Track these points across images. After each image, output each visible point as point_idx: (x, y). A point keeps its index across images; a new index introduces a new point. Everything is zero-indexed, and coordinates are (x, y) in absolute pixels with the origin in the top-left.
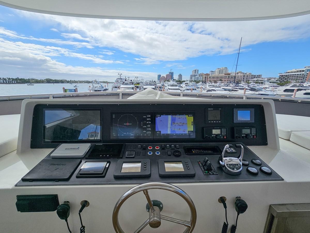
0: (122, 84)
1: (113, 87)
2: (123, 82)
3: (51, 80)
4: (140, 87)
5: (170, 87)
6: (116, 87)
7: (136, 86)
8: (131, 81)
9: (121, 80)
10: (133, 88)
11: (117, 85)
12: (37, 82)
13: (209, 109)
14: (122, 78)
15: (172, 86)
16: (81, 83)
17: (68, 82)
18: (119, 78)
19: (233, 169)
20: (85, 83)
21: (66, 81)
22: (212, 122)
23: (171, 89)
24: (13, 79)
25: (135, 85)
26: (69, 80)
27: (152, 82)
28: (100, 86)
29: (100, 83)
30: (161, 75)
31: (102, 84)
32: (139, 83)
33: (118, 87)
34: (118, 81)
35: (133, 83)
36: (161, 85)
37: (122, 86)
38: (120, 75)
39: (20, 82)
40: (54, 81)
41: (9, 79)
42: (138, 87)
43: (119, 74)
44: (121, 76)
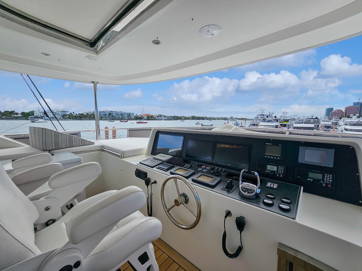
0: (262, 121)
1: (251, 124)
2: (264, 119)
3: (195, 117)
4: (289, 125)
5: (348, 127)
6: (254, 125)
7: (282, 124)
8: (275, 117)
9: (262, 117)
10: (276, 127)
11: (255, 122)
12: (186, 118)
13: (266, 144)
14: (264, 114)
15: (354, 125)
16: (219, 120)
17: (207, 119)
18: (261, 114)
19: (245, 192)
20: (222, 119)
21: (206, 118)
22: (269, 157)
23: (351, 130)
24: (172, 117)
25: (280, 122)
26: (209, 117)
27: (312, 119)
28: (236, 123)
29: (236, 120)
30: (333, 108)
31: (238, 120)
32: (288, 120)
33: (257, 125)
34: (258, 118)
35: (277, 121)
36: (331, 123)
37: (261, 123)
38: (262, 111)
39: (175, 119)
40: (197, 117)
41: (170, 117)
42: (286, 125)
43: (260, 110)
44: (264, 111)
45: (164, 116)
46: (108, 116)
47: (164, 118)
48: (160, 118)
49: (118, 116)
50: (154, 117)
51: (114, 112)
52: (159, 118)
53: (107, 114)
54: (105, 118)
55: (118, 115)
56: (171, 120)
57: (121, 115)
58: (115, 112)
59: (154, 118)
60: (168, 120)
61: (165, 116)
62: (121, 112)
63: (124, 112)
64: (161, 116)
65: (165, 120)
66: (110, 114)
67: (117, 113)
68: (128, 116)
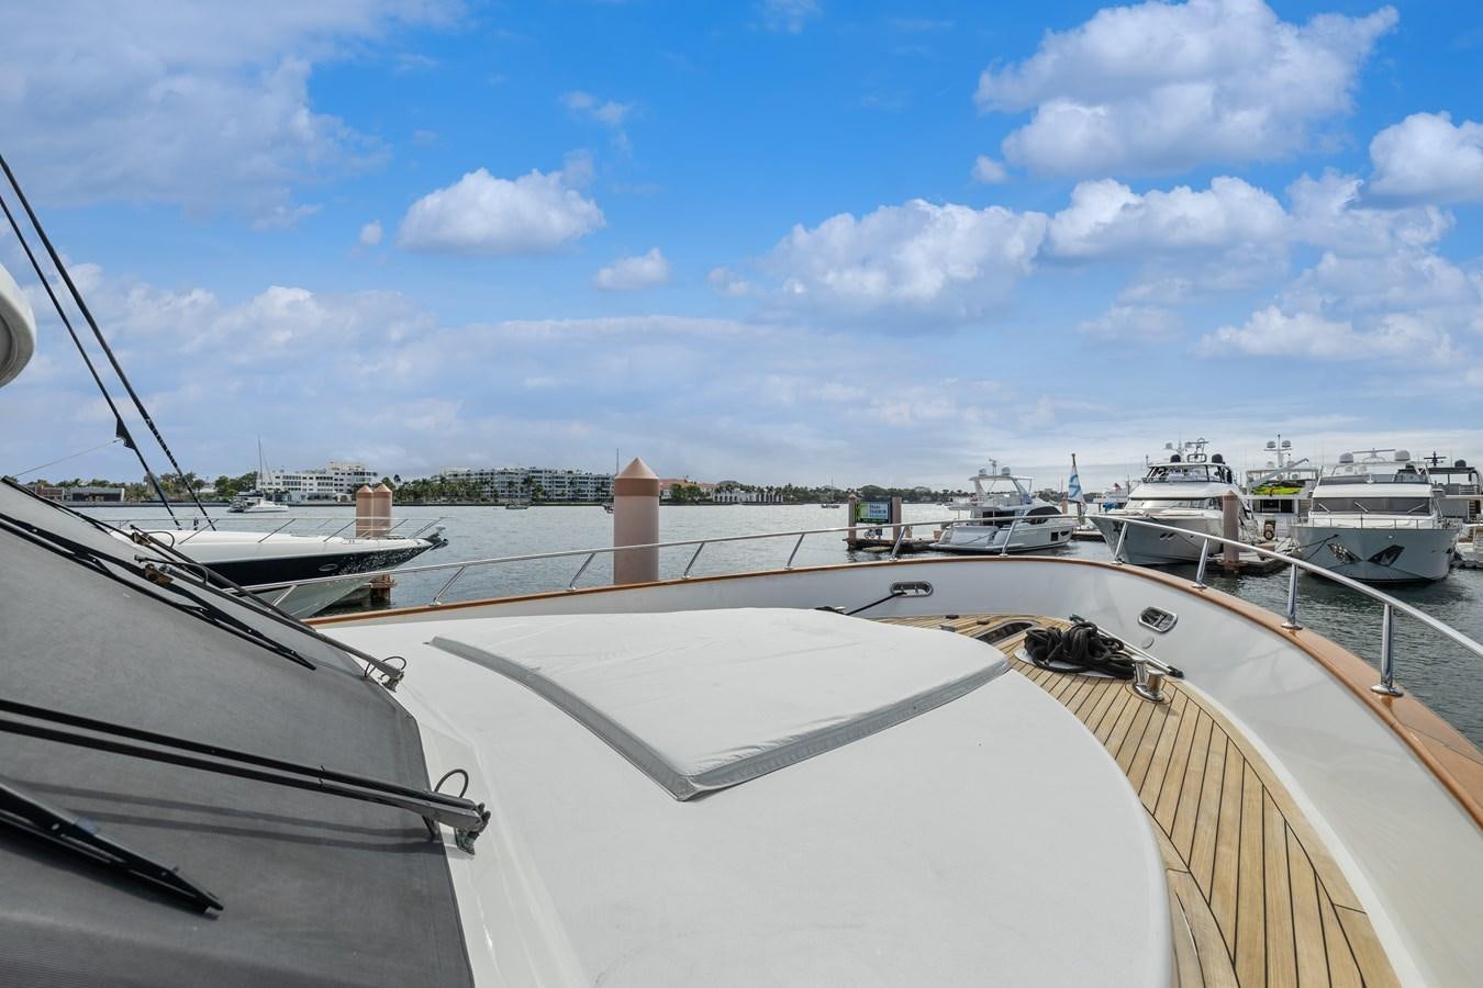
7: (1266, 497)
21: (929, 493)
39: (793, 500)
42: (1289, 502)
45: (742, 488)
46: (522, 489)
47: (743, 495)
48: (729, 495)
49: (560, 491)
50: (704, 490)
51: (543, 475)
52: (723, 495)
53: (519, 480)
54: (510, 496)
55: (560, 484)
56: (775, 503)
57: (571, 483)
58: (548, 475)
59: (701, 494)
60: (762, 503)
61: (748, 490)
62: (570, 472)
63: (583, 474)
64: (730, 487)
65: (747, 503)
66: (527, 481)
67: (557, 480)
68: (598, 489)
